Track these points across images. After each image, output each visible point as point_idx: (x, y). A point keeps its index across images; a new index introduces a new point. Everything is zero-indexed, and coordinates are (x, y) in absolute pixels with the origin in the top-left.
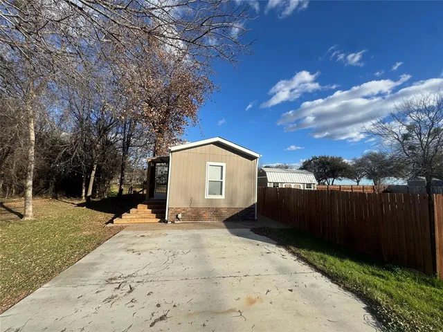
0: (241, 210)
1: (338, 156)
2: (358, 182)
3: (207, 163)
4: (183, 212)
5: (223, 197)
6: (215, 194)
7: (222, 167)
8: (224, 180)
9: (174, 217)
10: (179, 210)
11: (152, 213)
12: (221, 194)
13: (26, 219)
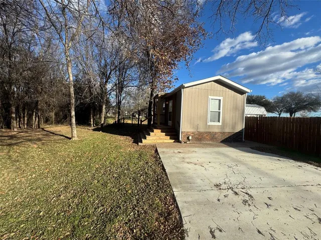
0: (233, 134)
1: (262, 95)
2: (280, 115)
3: (209, 97)
4: (192, 135)
5: (220, 124)
6: (214, 121)
7: (220, 100)
8: (221, 111)
9: (186, 138)
10: (189, 133)
11: (166, 135)
12: (219, 121)
13: (74, 139)
